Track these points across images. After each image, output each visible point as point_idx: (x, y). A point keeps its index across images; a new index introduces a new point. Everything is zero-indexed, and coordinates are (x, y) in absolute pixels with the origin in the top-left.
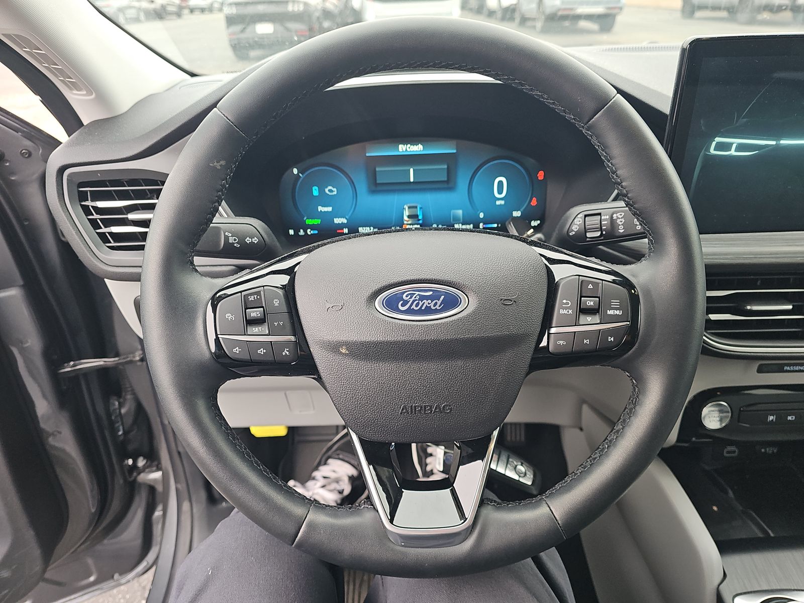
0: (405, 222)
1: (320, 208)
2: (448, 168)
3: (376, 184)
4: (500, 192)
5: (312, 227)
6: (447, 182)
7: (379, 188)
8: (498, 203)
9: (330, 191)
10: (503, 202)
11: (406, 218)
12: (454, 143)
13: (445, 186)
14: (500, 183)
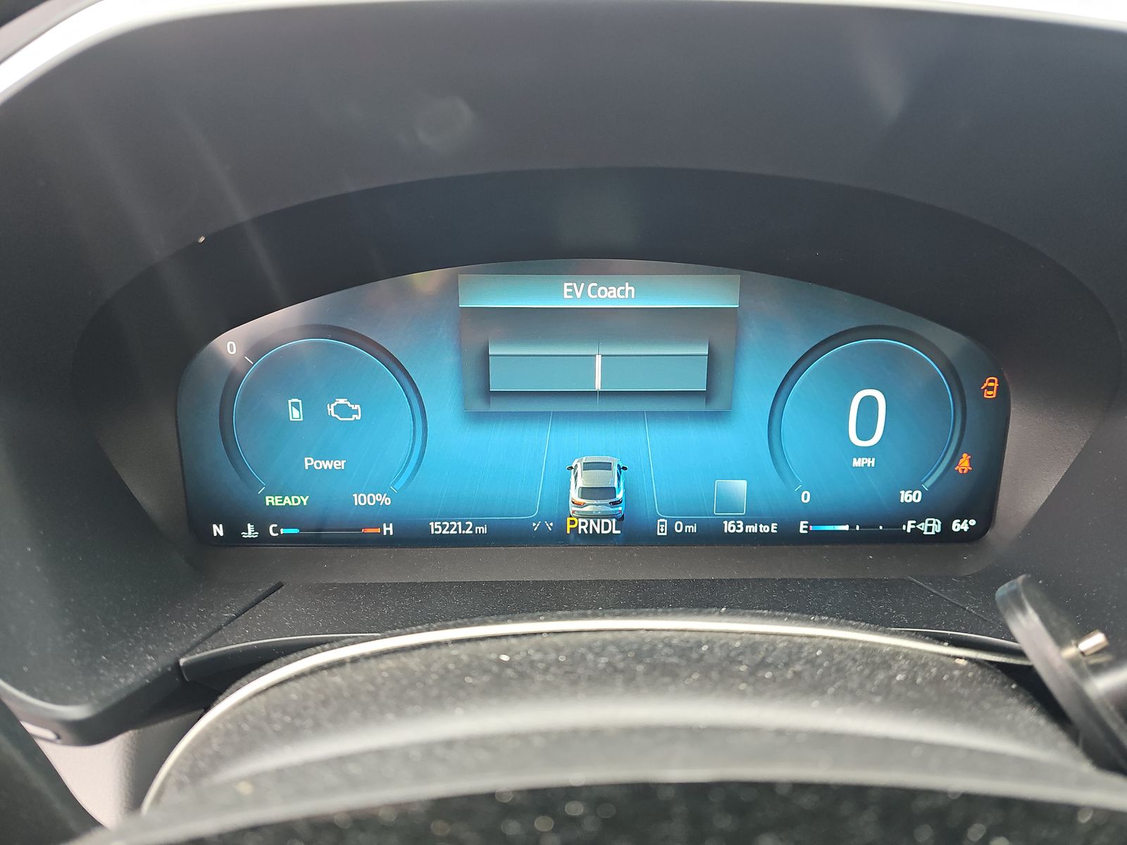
0: (572, 508)
1: (308, 462)
2: (711, 355)
3: (489, 394)
4: (865, 430)
5: (284, 517)
6: (707, 395)
7: (497, 406)
8: (858, 463)
9: (340, 409)
10: (871, 462)
11: (574, 495)
12: (735, 279)
13: (699, 406)
14: (869, 403)
